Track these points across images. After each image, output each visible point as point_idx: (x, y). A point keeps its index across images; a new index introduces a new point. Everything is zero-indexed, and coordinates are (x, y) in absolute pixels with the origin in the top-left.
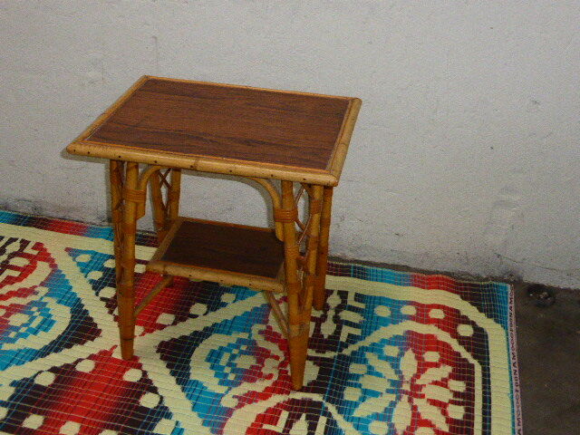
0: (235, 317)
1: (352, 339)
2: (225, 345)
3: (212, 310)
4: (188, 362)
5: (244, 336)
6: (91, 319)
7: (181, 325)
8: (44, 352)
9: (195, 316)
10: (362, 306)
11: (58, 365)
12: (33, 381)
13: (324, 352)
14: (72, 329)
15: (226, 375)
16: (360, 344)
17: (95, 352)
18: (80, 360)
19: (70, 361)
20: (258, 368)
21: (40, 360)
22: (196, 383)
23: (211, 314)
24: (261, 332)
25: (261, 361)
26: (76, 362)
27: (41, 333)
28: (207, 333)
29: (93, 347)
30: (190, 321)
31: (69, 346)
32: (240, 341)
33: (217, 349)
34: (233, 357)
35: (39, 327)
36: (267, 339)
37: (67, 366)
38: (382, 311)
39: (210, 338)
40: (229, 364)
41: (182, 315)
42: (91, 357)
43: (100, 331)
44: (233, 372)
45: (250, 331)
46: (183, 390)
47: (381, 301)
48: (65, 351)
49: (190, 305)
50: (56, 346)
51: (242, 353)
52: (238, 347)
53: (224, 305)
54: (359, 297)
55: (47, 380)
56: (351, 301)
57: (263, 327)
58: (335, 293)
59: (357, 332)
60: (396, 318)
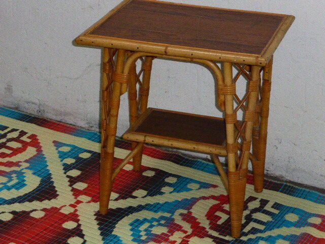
0: (166, 203)
1: (254, 231)
2: (149, 218)
3: (150, 195)
4: (115, 223)
5: (167, 215)
6: (54, 187)
7: (121, 201)
8: (10, 202)
9: (135, 197)
10: (276, 212)
11: (18, 210)
13: (226, 236)
14: (37, 191)
15: (141, 236)
16: (259, 235)
17: (48, 207)
18: (35, 210)
19: (27, 210)
20: (167, 235)
21: (6, 206)
22: (116, 236)
23: (149, 198)
24: (181, 215)
25: (171, 232)
26: (32, 211)
27: (13, 190)
28: (140, 208)
29: (48, 204)
30: (130, 200)
31: (30, 201)
32: (162, 218)
33: (141, 219)
34: (152, 226)
35: (13, 186)
36: (184, 219)
37: (24, 212)
38: (292, 217)
39: (140, 212)
40: (146, 230)
41: (126, 194)
42: (44, 210)
43: (58, 195)
44: (146, 235)
45: (173, 213)
46: (103, 239)
47: (293, 210)
48: (27, 203)
49: (134, 190)
50: (21, 200)
51: (160, 225)
52: (158, 221)
53: (162, 193)
54: (276, 206)
56: (268, 207)
57: (185, 212)
58: (258, 200)
59: (262, 227)
60: (302, 223)
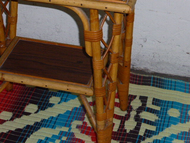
0: (59, 115)
1: (149, 133)
2: (50, 136)
3: (42, 109)
5: (66, 129)
7: (17, 120)
9: (28, 114)
10: (158, 108)
16: (154, 137)
23: (41, 112)
24: (78, 127)
28: (37, 126)
30: (24, 117)
32: (62, 133)
33: (43, 139)
36: (83, 132)
38: (174, 113)
39: (39, 131)
41: (18, 113)
45: (70, 126)
47: (173, 104)
49: (25, 105)
52: (60, 138)
53: (51, 105)
54: (156, 102)
57: (80, 123)
58: (138, 98)
59: (153, 128)
60: (184, 118)
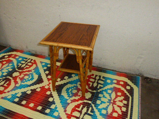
0: (74, 80)
2: (71, 87)
4: (62, 90)
5: (75, 85)
6: (42, 78)
7: (62, 81)
8: (30, 86)
9: (65, 79)
10: (104, 79)
11: (32, 89)
12: (26, 92)
13: (93, 91)
14: (37, 80)
15: (70, 94)
16: (102, 89)
17: (41, 86)
18: (38, 88)
19: (35, 88)
20: (77, 93)
21: (29, 87)
22: (62, 96)
23: (69, 79)
24: (79, 84)
25: (78, 92)
26: (37, 89)
27: (31, 81)
28: (67, 83)
29: (41, 85)
30: (64, 80)
31: (36, 84)
32: (74, 86)
33: (68, 88)
34: (72, 90)
35: (30, 79)
36: (80, 86)
37: (34, 89)
39: (68, 85)
40: (71, 92)
41: (62, 79)
42: (40, 88)
43: (43, 81)
44: (71, 94)
45: (77, 84)
46: (59, 97)
47: (109, 79)
48: (35, 86)
49: (64, 76)
50: (33, 84)
51: (74, 89)
52: (73, 88)
53: (72, 77)
54: (104, 77)
55: (29, 92)
56: (101, 78)
58: (98, 76)
59: (102, 86)
60: (112, 83)
